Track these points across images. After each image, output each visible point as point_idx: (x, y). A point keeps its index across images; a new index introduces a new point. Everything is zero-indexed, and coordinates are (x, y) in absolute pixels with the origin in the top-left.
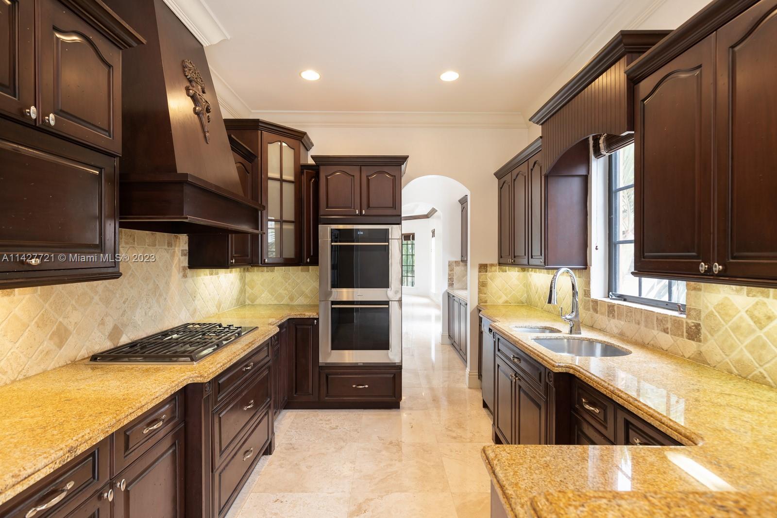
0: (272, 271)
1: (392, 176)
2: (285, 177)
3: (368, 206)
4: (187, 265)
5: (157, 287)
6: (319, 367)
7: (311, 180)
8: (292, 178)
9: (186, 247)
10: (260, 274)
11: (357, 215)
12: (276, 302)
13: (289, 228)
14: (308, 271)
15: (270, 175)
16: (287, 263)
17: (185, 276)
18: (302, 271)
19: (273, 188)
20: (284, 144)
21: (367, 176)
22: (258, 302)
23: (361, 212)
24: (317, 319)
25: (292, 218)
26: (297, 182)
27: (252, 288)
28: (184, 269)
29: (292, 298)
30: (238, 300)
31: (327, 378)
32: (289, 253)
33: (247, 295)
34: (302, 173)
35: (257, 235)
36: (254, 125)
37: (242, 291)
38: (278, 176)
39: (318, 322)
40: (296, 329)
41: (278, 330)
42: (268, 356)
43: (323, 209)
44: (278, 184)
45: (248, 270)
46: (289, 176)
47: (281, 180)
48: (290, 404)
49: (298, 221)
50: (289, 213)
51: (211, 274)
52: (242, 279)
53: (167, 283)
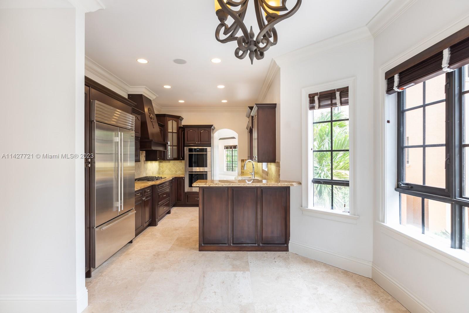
0: (169, 162)
1: (208, 131)
2: (174, 131)
3: (201, 141)
4: (145, 160)
5: (139, 166)
6: (185, 193)
7: (182, 132)
8: (176, 131)
9: (145, 155)
10: (165, 163)
11: (197, 144)
12: (171, 173)
13: (175, 148)
14: (182, 162)
15: (169, 131)
16: (175, 159)
17: (145, 163)
18: (180, 162)
19: (170, 135)
20: (173, 121)
21: (200, 131)
22: (164, 173)
23: (198, 143)
24: (184, 177)
25: (176, 145)
26: (178, 133)
27: (163, 168)
28: (144, 161)
29: (176, 172)
30: (158, 172)
31: (187, 196)
32: (175, 156)
33: (161, 170)
34: (179, 129)
35: (165, 151)
36: (164, 116)
37: (159, 169)
38: (171, 131)
39: (184, 178)
40: (177, 180)
41: (172, 179)
42: (169, 185)
43: (186, 142)
44: (171, 134)
45: (161, 162)
46: (175, 131)
47: (173, 132)
48: (175, 206)
49: (178, 146)
50: (175, 143)
51: (151, 163)
52: (159, 165)
53: (141, 165)
